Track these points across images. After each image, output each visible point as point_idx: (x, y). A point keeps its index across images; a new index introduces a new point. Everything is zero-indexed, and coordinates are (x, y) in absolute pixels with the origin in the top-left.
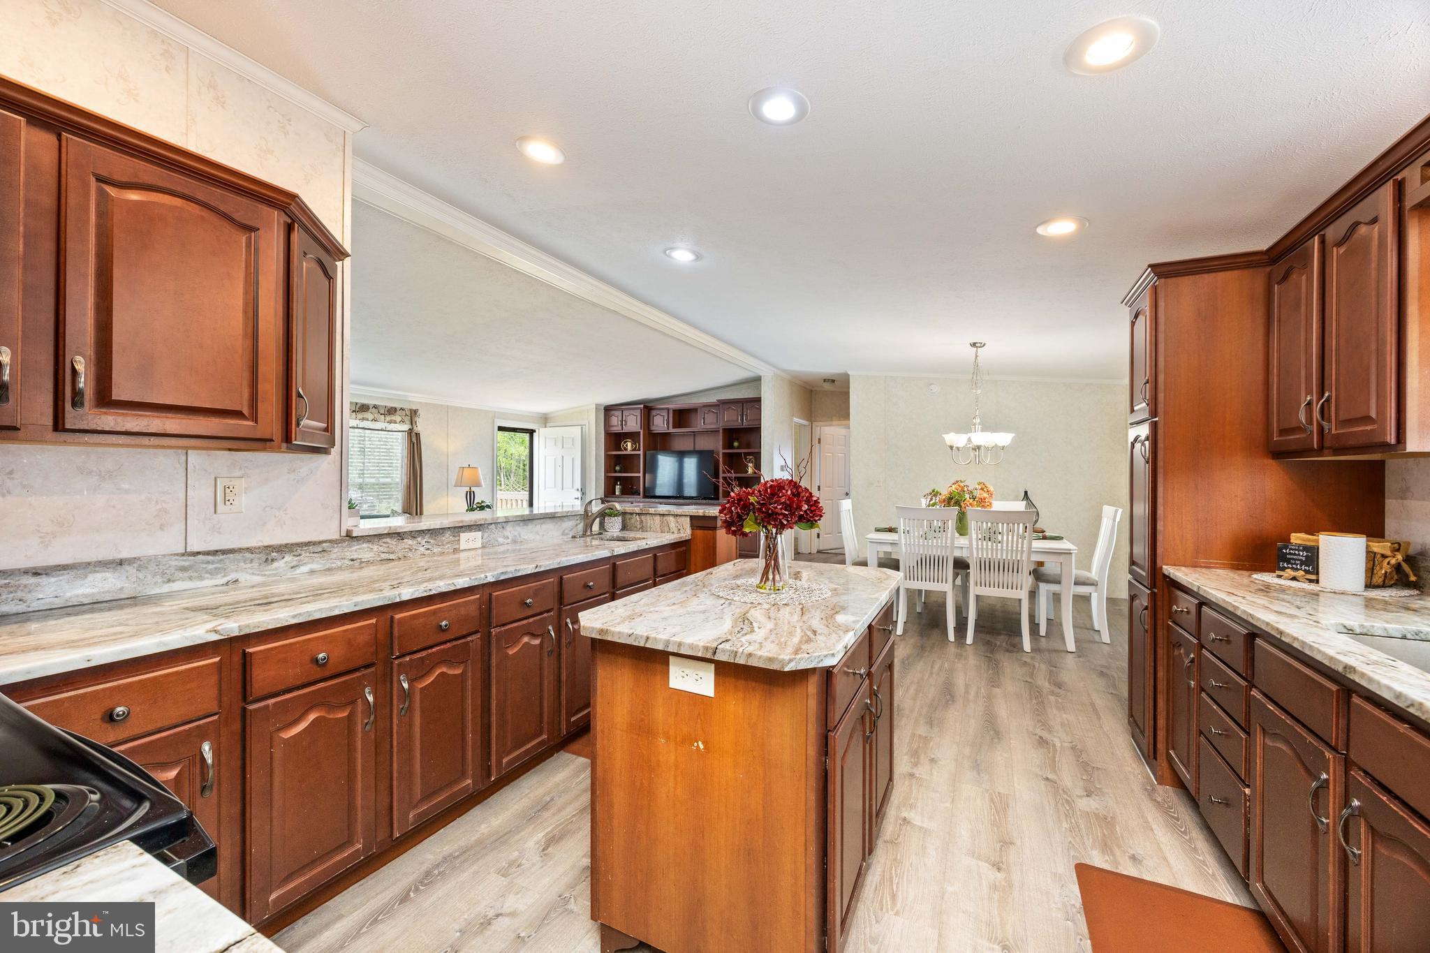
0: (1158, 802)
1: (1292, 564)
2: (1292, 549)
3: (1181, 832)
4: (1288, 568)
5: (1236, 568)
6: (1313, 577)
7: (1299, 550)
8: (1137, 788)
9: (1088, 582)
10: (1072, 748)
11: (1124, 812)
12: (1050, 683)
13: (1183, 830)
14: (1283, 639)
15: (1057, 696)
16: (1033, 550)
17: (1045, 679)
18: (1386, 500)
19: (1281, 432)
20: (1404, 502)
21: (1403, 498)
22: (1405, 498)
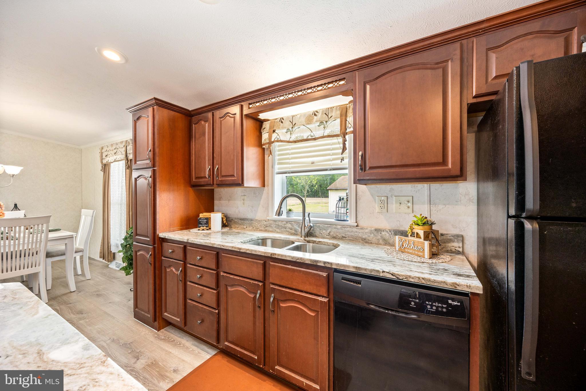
0: (163, 339)
1: (202, 225)
2: (202, 220)
3: (179, 345)
4: (201, 226)
5: (181, 229)
6: (208, 228)
7: (204, 220)
8: (152, 339)
9: (79, 250)
10: (112, 341)
11: (157, 354)
12: (74, 314)
13: (179, 344)
14: (241, 251)
15: (84, 319)
16: (49, 239)
17: (69, 313)
18: (215, 201)
19: (196, 178)
20: (220, 201)
21: (220, 200)
22: (221, 200)
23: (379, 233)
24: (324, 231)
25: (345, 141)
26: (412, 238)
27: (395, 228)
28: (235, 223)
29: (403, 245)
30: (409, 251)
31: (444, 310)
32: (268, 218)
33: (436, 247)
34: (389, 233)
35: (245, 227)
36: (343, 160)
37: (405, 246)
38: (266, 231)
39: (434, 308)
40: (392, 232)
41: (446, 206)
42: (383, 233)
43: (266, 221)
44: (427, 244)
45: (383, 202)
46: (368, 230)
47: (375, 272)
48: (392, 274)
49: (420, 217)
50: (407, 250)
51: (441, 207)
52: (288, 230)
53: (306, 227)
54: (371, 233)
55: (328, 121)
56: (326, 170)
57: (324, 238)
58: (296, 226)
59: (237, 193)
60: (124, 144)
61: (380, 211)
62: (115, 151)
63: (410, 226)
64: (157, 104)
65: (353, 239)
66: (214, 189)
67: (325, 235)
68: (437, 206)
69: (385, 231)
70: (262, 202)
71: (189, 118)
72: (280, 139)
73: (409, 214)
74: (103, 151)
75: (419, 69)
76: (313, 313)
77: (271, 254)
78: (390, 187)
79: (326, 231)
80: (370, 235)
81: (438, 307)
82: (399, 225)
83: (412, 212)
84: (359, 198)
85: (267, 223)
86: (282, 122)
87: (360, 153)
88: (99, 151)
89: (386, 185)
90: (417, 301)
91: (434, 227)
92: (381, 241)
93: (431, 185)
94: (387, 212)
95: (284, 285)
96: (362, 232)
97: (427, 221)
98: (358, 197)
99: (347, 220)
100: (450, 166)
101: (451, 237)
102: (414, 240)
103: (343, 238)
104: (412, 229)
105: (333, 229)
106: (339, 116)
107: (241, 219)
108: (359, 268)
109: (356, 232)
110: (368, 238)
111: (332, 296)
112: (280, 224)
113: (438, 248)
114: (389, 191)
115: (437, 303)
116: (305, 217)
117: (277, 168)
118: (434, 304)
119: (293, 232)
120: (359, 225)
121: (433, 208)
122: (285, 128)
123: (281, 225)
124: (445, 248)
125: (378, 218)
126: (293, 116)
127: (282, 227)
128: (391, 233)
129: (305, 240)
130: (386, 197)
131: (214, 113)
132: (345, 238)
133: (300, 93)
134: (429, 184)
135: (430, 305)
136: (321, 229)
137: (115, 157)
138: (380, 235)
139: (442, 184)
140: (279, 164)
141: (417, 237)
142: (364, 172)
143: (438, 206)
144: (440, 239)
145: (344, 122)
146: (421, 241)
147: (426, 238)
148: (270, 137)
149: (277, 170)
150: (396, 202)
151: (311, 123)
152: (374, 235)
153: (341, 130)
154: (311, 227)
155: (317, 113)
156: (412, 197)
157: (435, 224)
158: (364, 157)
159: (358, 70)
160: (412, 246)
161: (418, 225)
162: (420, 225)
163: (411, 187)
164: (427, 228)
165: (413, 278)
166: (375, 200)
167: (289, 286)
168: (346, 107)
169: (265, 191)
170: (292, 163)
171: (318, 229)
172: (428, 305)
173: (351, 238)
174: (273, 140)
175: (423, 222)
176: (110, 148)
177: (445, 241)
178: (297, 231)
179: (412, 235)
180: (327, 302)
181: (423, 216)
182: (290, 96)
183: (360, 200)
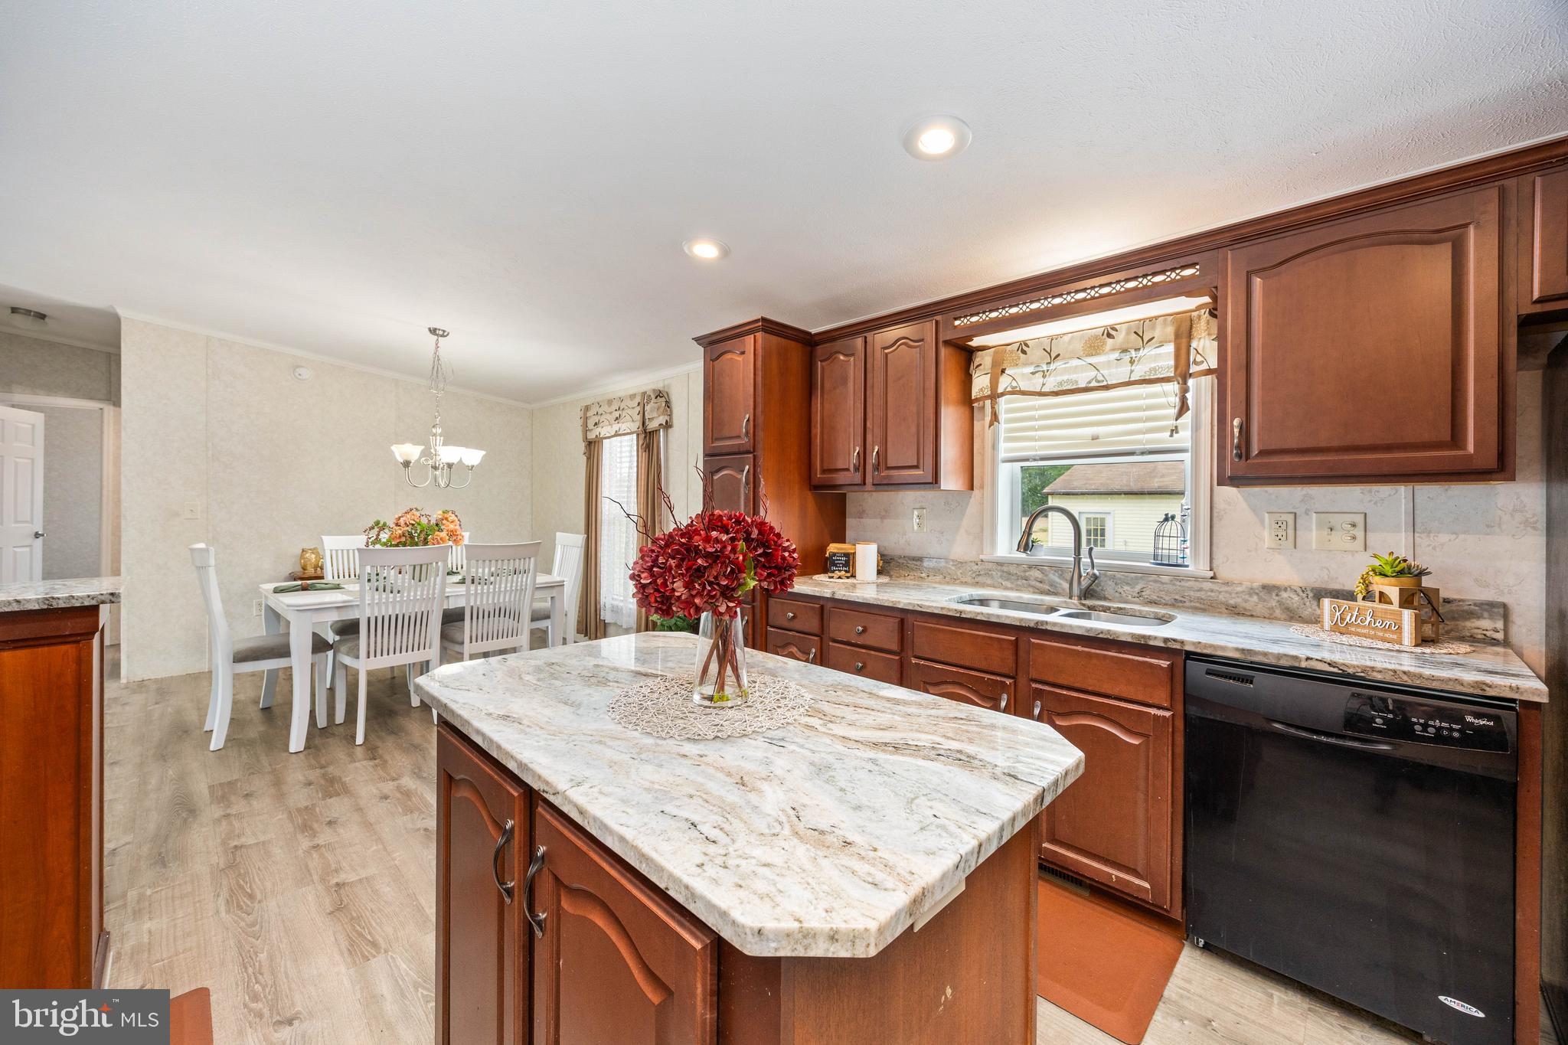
1: (838, 567)
2: (836, 556)
4: (836, 570)
6: (849, 575)
7: (841, 557)
14: (963, 616)
18: (847, 520)
19: (824, 471)
20: (861, 520)
21: (860, 517)
22: (862, 518)
23: (1274, 594)
24: (1126, 588)
25: (1185, 390)
26: (1369, 604)
27: (1317, 585)
28: (900, 566)
29: (1342, 619)
30: (1359, 630)
31: (1456, 735)
32: (981, 557)
33: (1433, 625)
34: (1301, 593)
35: (923, 575)
36: (1177, 432)
37: (1348, 620)
38: (977, 584)
39: (1431, 730)
40: (1309, 592)
41: (1457, 538)
42: (1284, 595)
43: (977, 564)
44: (1408, 616)
45: (1284, 527)
46: (1244, 586)
47: (1289, 659)
48: (1329, 664)
49: (1390, 559)
50: (1353, 629)
51: (1443, 538)
52: (1033, 583)
53: (1083, 578)
54: (1250, 595)
55: (1142, 349)
56: (1132, 453)
57: (1126, 602)
58: (1054, 575)
59: (903, 503)
60: (638, 399)
61: (1273, 546)
62: (617, 414)
63: (1362, 578)
64: (765, 330)
65: (1203, 606)
66: (845, 494)
67: (1130, 597)
68: (1432, 535)
69: (1289, 589)
70: (965, 522)
71: (809, 348)
72: (1018, 389)
73: (1353, 552)
74: (589, 414)
75: (1390, 244)
76: (1136, 738)
77: (1037, 623)
78: (1304, 492)
79: (1131, 588)
80: (1250, 599)
81: (1441, 728)
82: (1326, 578)
83: (1362, 549)
84: (1218, 517)
85: (979, 567)
86: (1024, 352)
87: (1236, 422)
88: (581, 414)
89: (1290, 489)
90: (1390, 716)
91: (1426, 582)
92: (1278, 612)
93: (1416, 487)
94: (1295, 548)
95: (1065, 683)
96: (1226, 592)
97: (1409, 567)
98: (1215, 514)
99: (1186, 564)
100: (1471, 448)
101: (1472, 607)
102: (1372, 607)
103: (1177, 605)
104: (1366, 583)
105: (1151, 583)
106: (1172, 337)
107: (914, 559)
108: (1250, 651)
109: (1212, 591)
110: (1244, 605)
111: (1180, 707)
112: (1013, 570)
113: (1438, 628)
114: (1301, 501)
115: (1437, 721)
116: (1079, 555)
117: (1004, 449)
118: (1431, 723)
119: (1049, 587)
120: (1217, 575)
121: (1422, 541)
122: (1032, 364)
123: (1015, 572)
124: (1457, 632)
125: (1270, 561)
126: (1052, 339)
127: (1019, 578)
128: (1304, 595)
129: (1084, 605)
130: (1292, 516)
131: (868, 339)
132: (1180, 604)
133: (1081, 296)
134: (1411, 487)
135: (1421, 724)
136: (1119, 582)
137: (616, 427)
138: (1277, 598)
139: (1447, 487)
140: (1008, 440)
141: (1380, 601)
142: (1247, 460)
143: (1437, 536)
144: (1441, 610)
145: (1183, 352)
146: (1393, 608)
147: (1406, 601)
148: (994, 383)
149: (1002, 455)
150: (1320, 526)
151: (1097, 354)
152: (1260, 598)
153: (1176, 367)
154: (1096, 577)
155: (1113, 333)
156: (1363, 515)
157: (1429, 573)
158: (1245, 430)
159: (1231, 247)
160: (1369, 619)
161: (1384, 575)
162: (1387, 576)
163: (1362, 493)
164: (1407, 582)
165: (1380, 672)
166: (1262, 522)
167: (1077, 685)
168: (1189, 319)
169: (972, 499)
170: (1042, 439)
171: (1110, 583)
172: (1415, 724)
173: (1198, 605)
174: (1000, 390)
175: (1398, 569)
176: (605, 408)
177: (1456, 616)
178: (1056, 587)
179: (1368, 596)
180: (1171, 719)
181: (1398, 557)
182: (1057, 301)
183: (1221, 520)
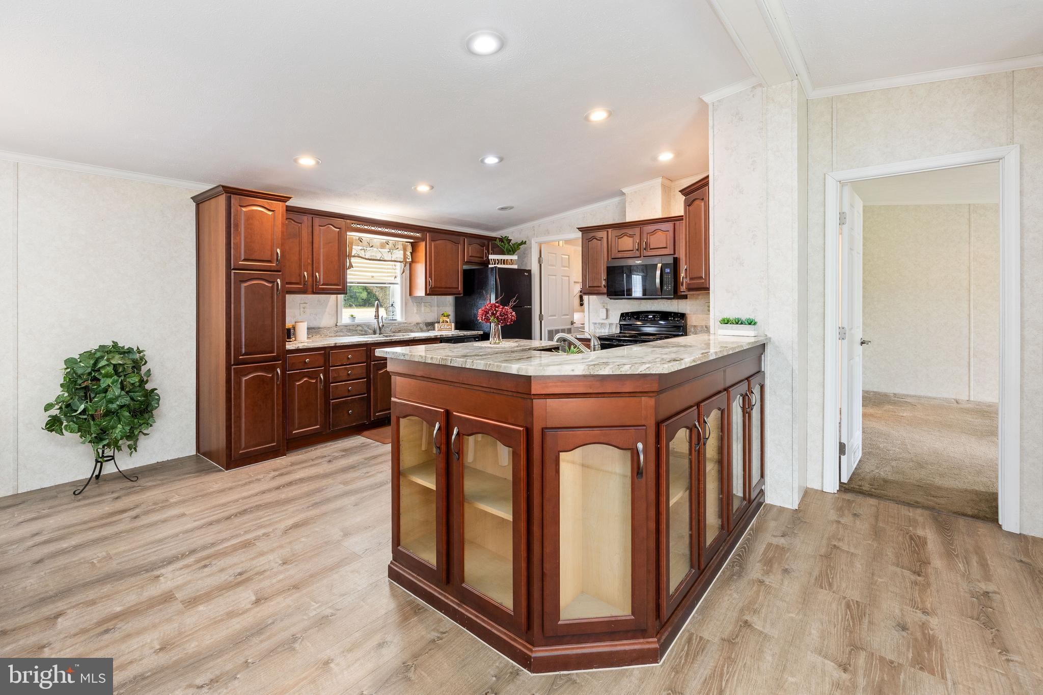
24: (387, 329)
32: (337, 324)
34: (423, 324)
36: (396, 278)
38: (337, 336)
42: (420, 325)
45: (418, 307)
55: (395, 250)
56: (385, 284)
59: (294, 301)
61: (416, 312)
70: (328, 309)
73: (429, 313)
82: (425, 320)
85: (337, 329)
86: (361, 241)
94: (420, 312)
98: (406, 304)
106: (402, 249)
114: (421, 300)
119: (364, 333)
125: (415, 316)
126: (370, 239)
130: (419, 304)
153: (403, 259)
155: (388, 243)
161: (446, 316)
166: (414, 306)
170: (354, 275)
174: (353, 254)
